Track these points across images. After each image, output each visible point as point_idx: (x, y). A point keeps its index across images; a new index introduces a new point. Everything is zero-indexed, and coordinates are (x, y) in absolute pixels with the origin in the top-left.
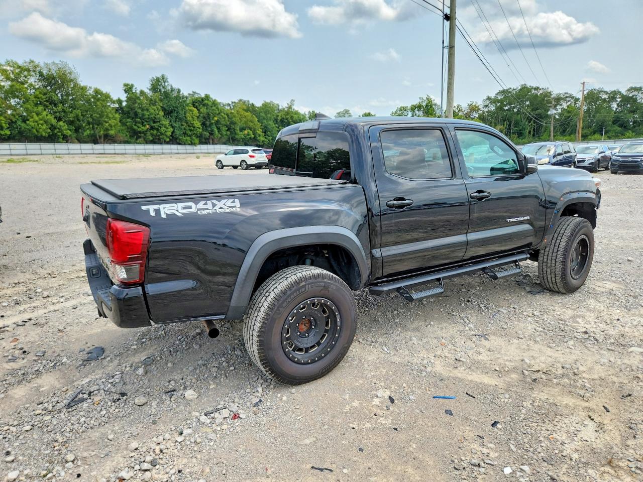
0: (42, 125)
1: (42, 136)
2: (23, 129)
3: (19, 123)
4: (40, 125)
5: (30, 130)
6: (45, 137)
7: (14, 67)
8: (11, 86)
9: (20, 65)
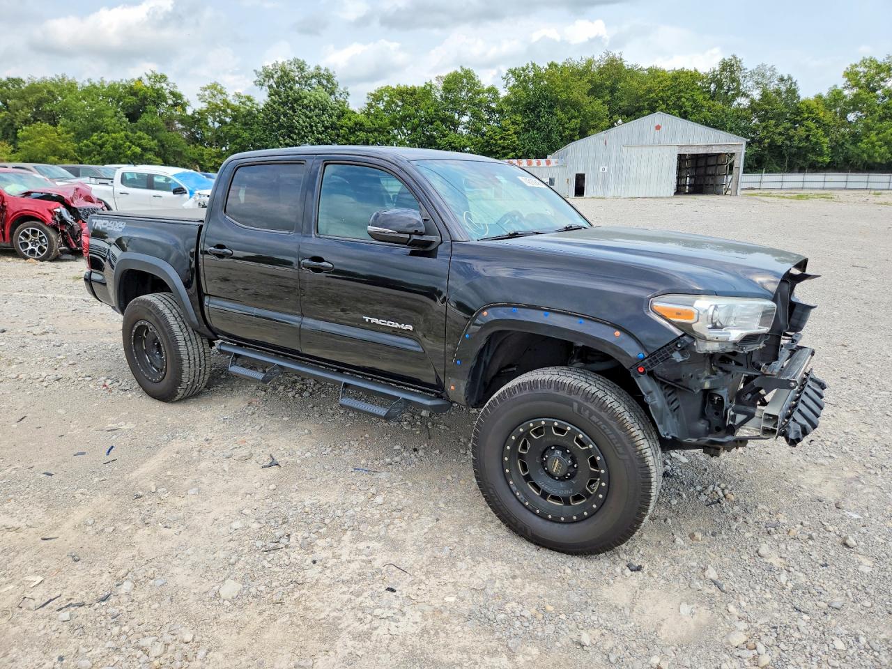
0: (880, 147)
1: (875, 163)
2: (850, 153)
3: (847, 145)
4: (877, 147)
5: (858, 155)
6: (880, 164)
7: (870, 67)
8: (856, 96)
9: (879, 63)
